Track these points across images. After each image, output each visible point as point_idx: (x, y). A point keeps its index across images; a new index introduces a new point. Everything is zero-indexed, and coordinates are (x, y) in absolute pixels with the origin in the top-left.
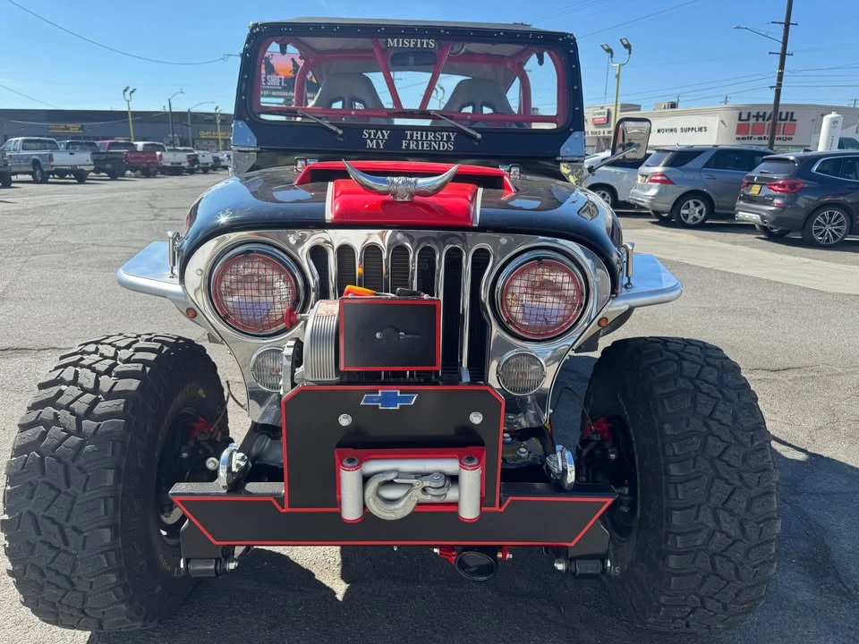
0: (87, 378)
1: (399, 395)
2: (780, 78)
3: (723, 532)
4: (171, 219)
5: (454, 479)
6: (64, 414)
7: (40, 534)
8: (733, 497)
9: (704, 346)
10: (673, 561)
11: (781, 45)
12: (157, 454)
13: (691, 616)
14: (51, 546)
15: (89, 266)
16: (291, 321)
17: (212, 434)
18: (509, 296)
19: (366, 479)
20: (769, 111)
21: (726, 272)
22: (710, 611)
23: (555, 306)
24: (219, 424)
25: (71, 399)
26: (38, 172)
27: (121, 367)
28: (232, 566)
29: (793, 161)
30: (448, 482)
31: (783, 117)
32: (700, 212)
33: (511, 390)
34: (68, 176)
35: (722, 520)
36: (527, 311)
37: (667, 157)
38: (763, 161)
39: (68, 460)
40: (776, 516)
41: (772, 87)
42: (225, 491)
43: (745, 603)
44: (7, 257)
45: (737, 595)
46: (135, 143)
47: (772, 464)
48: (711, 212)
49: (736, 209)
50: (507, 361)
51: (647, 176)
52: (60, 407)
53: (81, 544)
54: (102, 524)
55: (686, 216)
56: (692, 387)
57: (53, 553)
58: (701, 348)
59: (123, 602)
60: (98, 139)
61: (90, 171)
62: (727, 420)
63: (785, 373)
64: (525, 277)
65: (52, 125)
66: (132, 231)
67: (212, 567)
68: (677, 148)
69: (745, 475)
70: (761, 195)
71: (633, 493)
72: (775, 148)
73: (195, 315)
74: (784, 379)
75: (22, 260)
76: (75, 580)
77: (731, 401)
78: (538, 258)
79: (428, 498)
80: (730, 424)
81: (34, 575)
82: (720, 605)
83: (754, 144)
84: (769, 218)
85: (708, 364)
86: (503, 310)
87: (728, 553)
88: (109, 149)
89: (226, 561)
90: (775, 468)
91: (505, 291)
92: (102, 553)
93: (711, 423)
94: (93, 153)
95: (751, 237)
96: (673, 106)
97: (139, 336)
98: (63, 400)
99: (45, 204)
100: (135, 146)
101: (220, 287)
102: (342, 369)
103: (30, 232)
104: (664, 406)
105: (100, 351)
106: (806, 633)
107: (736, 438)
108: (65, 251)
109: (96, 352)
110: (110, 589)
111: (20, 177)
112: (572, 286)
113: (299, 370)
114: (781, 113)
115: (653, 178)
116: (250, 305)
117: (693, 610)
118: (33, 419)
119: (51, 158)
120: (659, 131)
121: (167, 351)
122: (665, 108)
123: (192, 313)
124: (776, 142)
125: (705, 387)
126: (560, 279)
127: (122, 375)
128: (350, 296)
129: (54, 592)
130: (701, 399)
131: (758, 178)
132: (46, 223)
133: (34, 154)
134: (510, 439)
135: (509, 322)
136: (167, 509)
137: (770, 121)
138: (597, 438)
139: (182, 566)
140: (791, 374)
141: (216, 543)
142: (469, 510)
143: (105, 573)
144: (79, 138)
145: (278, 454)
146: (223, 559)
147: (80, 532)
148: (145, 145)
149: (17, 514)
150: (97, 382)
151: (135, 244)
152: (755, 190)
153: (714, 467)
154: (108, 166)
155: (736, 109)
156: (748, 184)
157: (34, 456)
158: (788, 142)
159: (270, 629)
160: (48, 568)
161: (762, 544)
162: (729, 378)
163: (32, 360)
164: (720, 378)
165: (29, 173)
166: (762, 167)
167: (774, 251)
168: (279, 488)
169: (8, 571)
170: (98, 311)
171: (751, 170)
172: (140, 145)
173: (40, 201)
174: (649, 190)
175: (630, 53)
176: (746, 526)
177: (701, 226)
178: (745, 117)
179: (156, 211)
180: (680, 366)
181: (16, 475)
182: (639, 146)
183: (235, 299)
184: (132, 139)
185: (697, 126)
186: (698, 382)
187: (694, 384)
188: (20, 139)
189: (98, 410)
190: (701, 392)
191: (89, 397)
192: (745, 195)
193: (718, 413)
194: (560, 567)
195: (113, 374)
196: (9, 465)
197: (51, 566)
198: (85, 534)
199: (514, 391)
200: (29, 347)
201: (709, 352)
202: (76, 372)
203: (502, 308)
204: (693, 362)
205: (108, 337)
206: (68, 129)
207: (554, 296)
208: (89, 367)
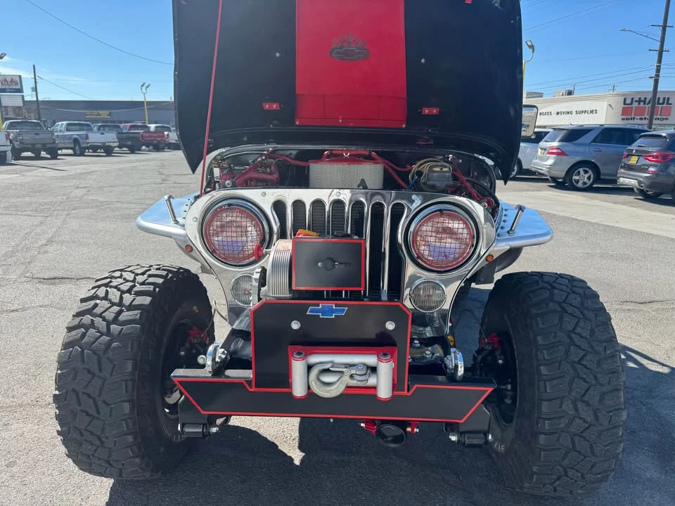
0: (114, 295)
1: (334, 307)
2: (658, 70)
3: (581, 418)
4: (175, 183)
5: (373, 370)
6: (98, 320)
7: (80, 405)
8: (589, 392)
9: (572, 279)
10: (542, 438)
11: (659, 43)
12: (162, 352)
13: (557, 483)
14: (88, 414)
15: (114, 218)
16: (259, 255)
17: (203, 338)
18: (418, 238)
19: (310, 367)
20: (649, 97)
21: (607, 226)
22: (571, 479)
23: (453, 245)
24: (208, 332)
25: (103, 309)
26: (77, 148)
27: (138, 288)
28: (214, 430)
29: (665, 137)
30: (369, 371)
31: (661, 101)
32: (589, 178)
33: (420, 308)
34: (99, 151)
35: (580, 410)
36: (432, 249)
37: (562, 134)
38: (642, 136)
39: (101, 353)
40: (623, 407)
41: (651, 77)
42: (211, 375)
43: (599, 474)
44: (54, 211)
45: (592, 467)
46: (149, 125)
47: (620, 368)
48: (598, 178)
49: (618, 175)
50: (417, 287)
51: (545, 150)
52: (96, 316)
53: (108, 413)
54: (124, 399)
55: (577, 181)
56: (559, 309)
57: (89, 419)
58: (569, 280)
59: (137, 457)
60: (121, 122)
61: (115, 147)
62: (586, 334)
63: (650, 305)
64: (430, 224)
65: (88, 112)
66: (146, 192)
67: (201, 430)
68: (570, 127)
69: (599, 376)
70: (638, 164)
71: (514, 389)
72: (653, 127)
73: (192, 250)
74: (649, 310)
75: (66, 213)
76: (103, 439)
77: (589, 320)
78: (440, 210)
79: (353, 383)
80: (588, 337)
81: (75, 435)
82: (579, 474)
83: (636, 123)
84: (645, 183)
85: (574, 292)
86: (414, 249)
87: (584, 435)
88: (129, 130)
89: (210, 427)
90: (623, 371)
91: (415, 234)
92: (123, 420)
93: (573, 335)
94: (119, 133)
95: (630, 198)
96: (570, 93)
97: (151, 266)
98: (98, 311)
99: (82, 172)
100: (149, 128)
101: (209, 230)
102: (294, 288)
103: (71, 192)
104: (537, 323)
105: (124, 277)
106: (651, 501)
107: (592, 348)
108: (97, 206)
109: (121, 277)
110: (128, 447)
111: (65, 151)
112: (465, 231)
113: (263, 289)
114: (659, 98)
115: (550, 151)
116: (230, 243)
117: (559, 478)
118: (77, 323)
119: (87, 137)
120: (558, 113)
121: (170, 278)
122: (563, 95)
123: (189, 249)
124: (654, 122)
125: (570, 309)
126: (456, 226)
127: (139, 294)
128: (300, 236)
129: (89, 447)
130: (566, 318)
131: (636, 151)
132: (82, 186)
133: (75, 134)
134: (419, 345)
135: (418, 257)
136: (169, 392)
137: (650, 105)
138: (488, 348)
139: (179, 429)
140: (655, 306)
141: (203, 413)
142: (384, 392)
143: (125, 434)
144: (108, 122)
145: (248, 351)
146: (208, 425)
147: (108, 405)
148: (156, 127)
149: (65, 391)
150: (121, 298)
151: (147, 202)
152: (633, 160)
153: (575, 369)
154: (129, 143)
155: (623, 95)
156: (628, 156)
157: (78, 350)
158: (664, 122)
159: (242, 482)
160: (85, 430)
161: (612, 428)
162: (589, 303)
163: (73, 286)
164: (582, 304)
165: (71, 148)
166: (640, 142)
167: (648, 209)
168: (248, 374)
169: (58, 431)
170: (120, 252)
171: (630, 144)
172: (152, 127)
173: (79, 169)
174: (547, 160)
175: (533, 52)
176: (599, 414)
177: (589, 189)
178: (628, 101)
179: (163, 176)
180: (552, 294)
181: (65, 362)
182: (528, 126)
183: (220, 238)
184: (147, 122)
185: (589, 109)
186: (564, 305)
187: (561, 307)
188: (65, 123)
189: (122, 318)
190: (566, 313)
191: (116, 309)
192: (625, 164)
193: (579, 329)
194: (454, 438)
195: (133, 293)
196: (60, 356)
197: (88, 428)
198: (112, 406)
199: (422, 309)
200: (70, 277)
201: (575, 283)
202: (107, 291)
203: (414, 246)
204: (562, 290)
205: (129, 267)
206: (100, 115)
207: (452, 238)
208: (116, 287)
